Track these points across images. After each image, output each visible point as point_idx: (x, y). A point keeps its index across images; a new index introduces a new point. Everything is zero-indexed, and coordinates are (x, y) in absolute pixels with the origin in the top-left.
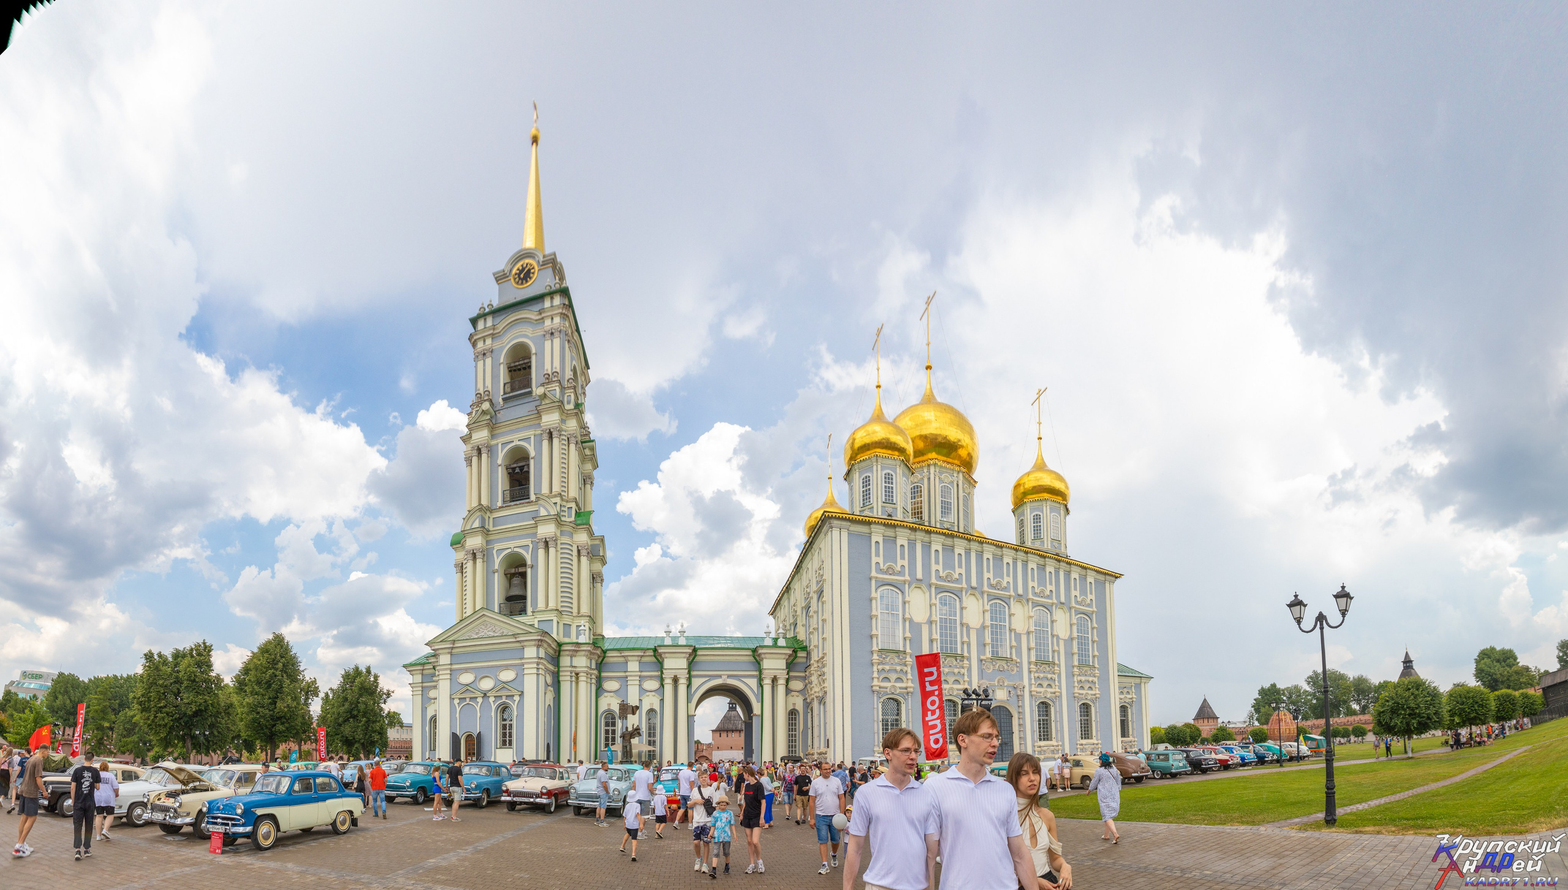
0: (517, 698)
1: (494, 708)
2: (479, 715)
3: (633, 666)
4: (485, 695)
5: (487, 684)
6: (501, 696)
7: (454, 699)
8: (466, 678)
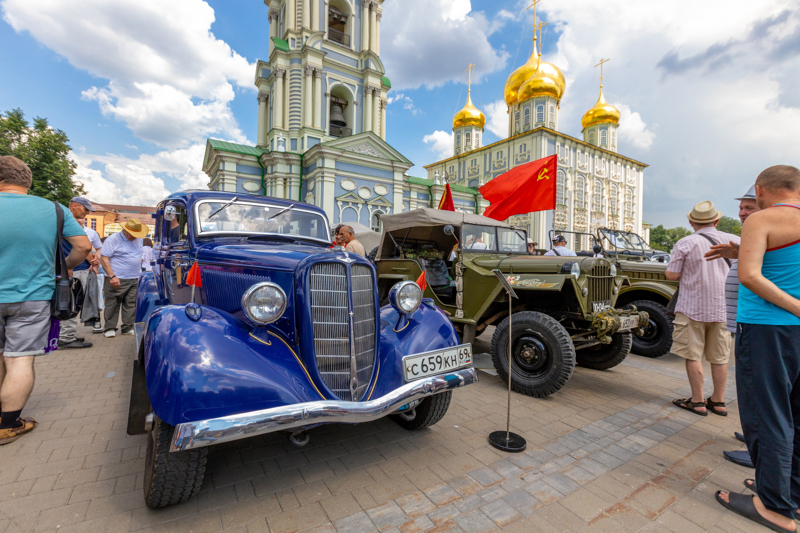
1: (371, 214)
2: (359, 218)
3: (414, 195)
4: (366, 203)
5: (365, 194)
7: (337, 201)
8: (348, 185)
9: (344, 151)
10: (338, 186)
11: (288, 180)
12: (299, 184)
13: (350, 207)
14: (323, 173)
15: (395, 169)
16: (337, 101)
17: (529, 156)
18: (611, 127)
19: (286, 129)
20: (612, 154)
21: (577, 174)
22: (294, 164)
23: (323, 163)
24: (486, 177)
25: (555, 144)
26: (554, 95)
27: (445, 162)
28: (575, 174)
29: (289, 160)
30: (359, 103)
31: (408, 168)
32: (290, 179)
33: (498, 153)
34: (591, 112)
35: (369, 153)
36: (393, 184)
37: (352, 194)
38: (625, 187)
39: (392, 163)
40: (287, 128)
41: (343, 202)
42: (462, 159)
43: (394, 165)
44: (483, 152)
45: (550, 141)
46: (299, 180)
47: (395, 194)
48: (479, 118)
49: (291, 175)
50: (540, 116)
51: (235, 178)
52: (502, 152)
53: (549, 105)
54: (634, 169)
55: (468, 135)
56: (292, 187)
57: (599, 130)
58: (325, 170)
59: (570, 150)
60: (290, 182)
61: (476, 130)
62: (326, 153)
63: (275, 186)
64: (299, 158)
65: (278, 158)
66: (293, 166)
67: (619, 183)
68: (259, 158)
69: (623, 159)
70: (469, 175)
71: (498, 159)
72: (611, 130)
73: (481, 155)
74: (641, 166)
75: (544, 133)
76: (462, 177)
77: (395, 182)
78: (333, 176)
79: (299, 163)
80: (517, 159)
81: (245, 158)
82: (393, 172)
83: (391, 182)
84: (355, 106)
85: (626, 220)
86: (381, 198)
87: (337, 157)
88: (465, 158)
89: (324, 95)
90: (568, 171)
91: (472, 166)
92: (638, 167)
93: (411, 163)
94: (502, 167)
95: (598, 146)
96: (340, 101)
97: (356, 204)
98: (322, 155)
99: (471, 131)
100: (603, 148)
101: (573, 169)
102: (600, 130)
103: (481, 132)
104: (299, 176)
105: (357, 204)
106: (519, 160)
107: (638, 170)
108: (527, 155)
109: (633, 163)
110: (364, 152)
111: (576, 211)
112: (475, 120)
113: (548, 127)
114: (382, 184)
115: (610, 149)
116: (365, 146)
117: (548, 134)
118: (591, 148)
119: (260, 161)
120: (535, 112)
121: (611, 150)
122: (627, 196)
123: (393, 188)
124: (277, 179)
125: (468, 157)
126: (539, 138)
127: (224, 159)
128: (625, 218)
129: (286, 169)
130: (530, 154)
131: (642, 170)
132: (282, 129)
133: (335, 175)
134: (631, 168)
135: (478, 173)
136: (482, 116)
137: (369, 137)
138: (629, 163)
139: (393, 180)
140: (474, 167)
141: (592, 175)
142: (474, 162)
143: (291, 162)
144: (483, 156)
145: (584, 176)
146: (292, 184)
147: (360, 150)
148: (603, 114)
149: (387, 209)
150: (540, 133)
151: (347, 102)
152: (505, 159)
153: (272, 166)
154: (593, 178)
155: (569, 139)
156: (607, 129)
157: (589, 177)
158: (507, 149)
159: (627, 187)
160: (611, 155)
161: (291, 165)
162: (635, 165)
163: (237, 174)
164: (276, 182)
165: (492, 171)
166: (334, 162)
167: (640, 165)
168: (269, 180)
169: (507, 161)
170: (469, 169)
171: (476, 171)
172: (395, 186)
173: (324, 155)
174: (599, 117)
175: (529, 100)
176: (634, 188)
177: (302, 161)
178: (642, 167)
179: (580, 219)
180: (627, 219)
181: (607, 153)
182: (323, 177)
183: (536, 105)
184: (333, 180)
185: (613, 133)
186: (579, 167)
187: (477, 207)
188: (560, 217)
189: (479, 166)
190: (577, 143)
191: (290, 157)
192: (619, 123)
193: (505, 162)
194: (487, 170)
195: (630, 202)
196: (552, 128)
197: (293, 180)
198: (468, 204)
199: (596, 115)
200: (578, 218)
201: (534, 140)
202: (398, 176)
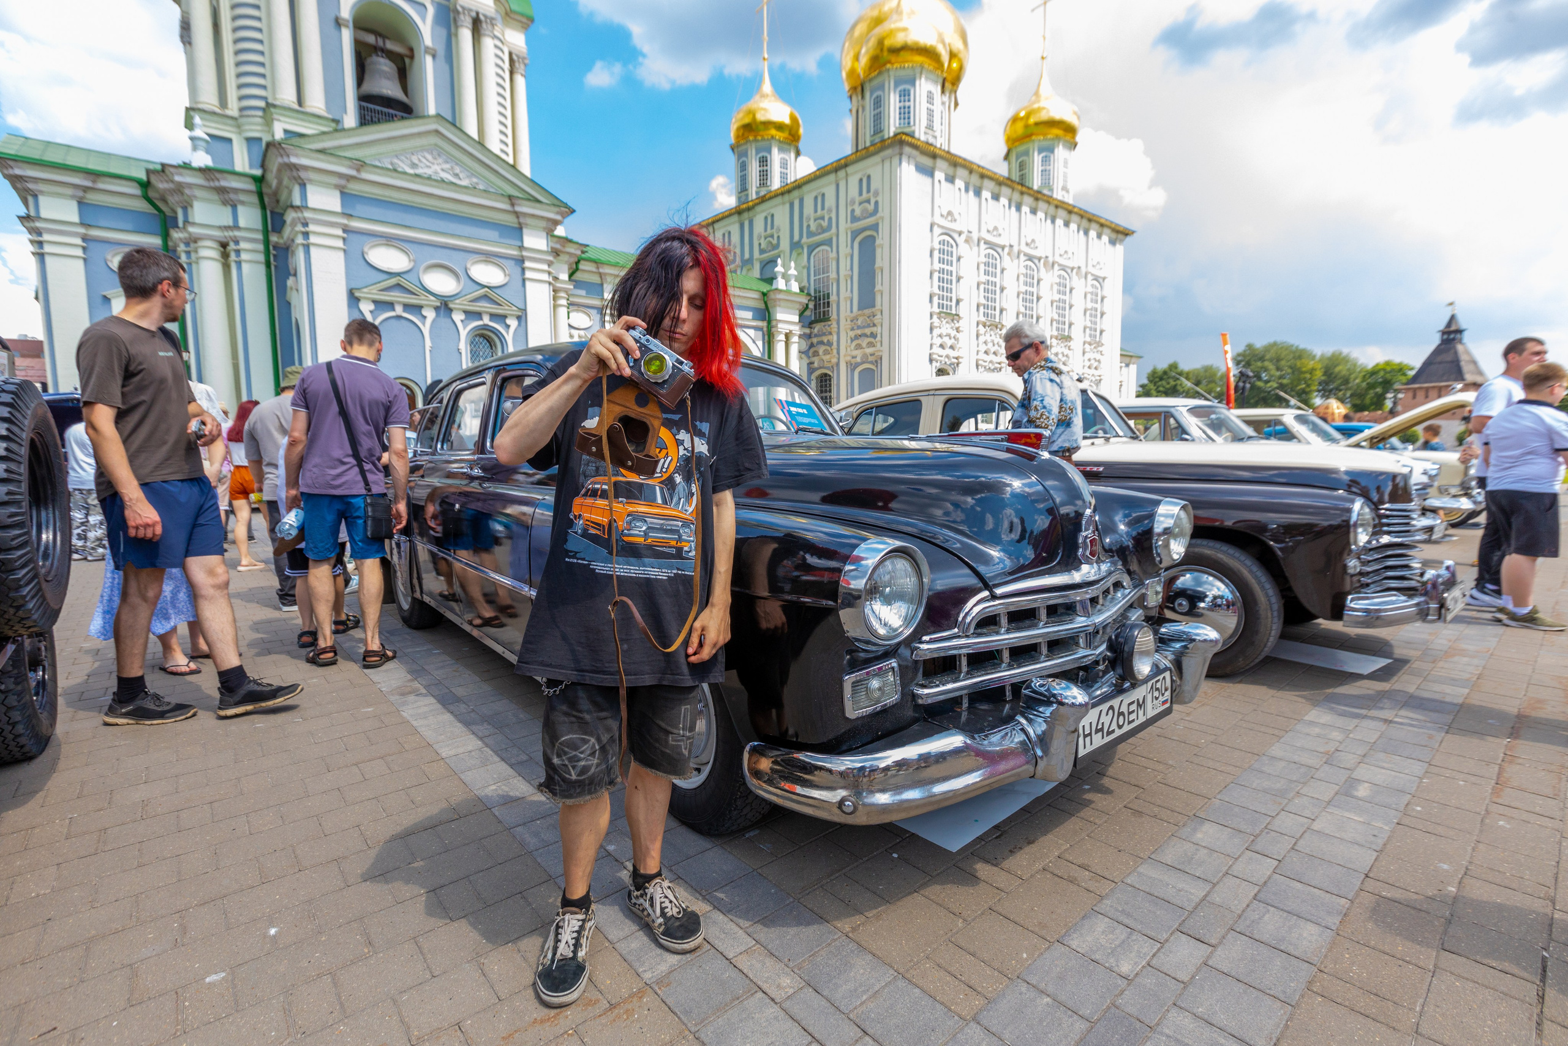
0: (513, 323)
1: (464, 333)
2: (428, 343)
4: (444, 306)
5: (441, 283)
6: (478, 315)
7: (358, 300)
9: (361, 165)
10: (356, 261)
11: (232, 246)
12: (261, 258)
13: (399, 317)
14: (306, 225)
15: (522, 220)
16: (380, 43)
17: (876, 203)
18: (1061, 146)
19: (229, 112)
20: (1060, 205)
21: (983, 246)
22: (243, 203)
23: (304, 196)
24: (794, 254)
25: (931, 174)
26: (934, 64)
27: (713, 223)
28: (978, 245)
29: (221, 191)
30: (441, 52)
31: (558, 217)
32: (237, 242)
33: (816, 198)
34: (1022, 114)
35: (444, 175)
36: (523, 261)
37: (398, 282)
38: (1086, 278)
39: (513, 205)
40: (233, 109)
41: (375, 302)
42: (746, 215)
43: (517, 209)
44: (786, 197)
45: (921, 169)
46: (261, 247)
47: (528, 284)
48: (787, 120)
49: (237, 233)
50: (905, 113)
51: (79, 241)
52: (823, 195)
53: (925, 87)
54: (1105, 238)
55: (764, 161)
56: (245, 267)
57: (1036, 154)
58: (307, 214)
59: (967, 190)
60: (238, 252)
61: (781, 150)
62: (306, 168)
63: (197, 263)
64: (251, 186)
65: (190, 186)
66: (241, 209)
67: (1072, 269)
68: (145, 185)
69: (1082, 217)
70: (762, 251)
71: (816, 211)
72: (1061, 152)
73: (784, 203)
74: (1120, 233)
75: (907, 150)
76: (747, 256)
77: (525, 253)
78: (339, 232)
79: (255, 199)
80: (853, 211)
81: (101, 186)
82: (521, 229)
83: (515, 253)
84: (429, 60)
85: (1087, 346)
86: (489, 294)
87: (343, 182)
88: (751, 213)
89: (332, 24)
90: (963, 237)
91: (766, 230)
92: (1114, 236)
93: (566, 206)
94: (824, 231)
95: (1035, 187)
96: (390, 45)
97: (417, 309)
98: (295, 174)
99: (770, 151)
100: (1046, 192)
101: (975, 236)
102: (1039, 153)
103: (793, 155)
104: (260, 236)
105: (420, 307)
106: (858, 212)
107: (1113, 242)
108: (873, 202)
109: (1102, 225)
110: (429, 172)
111: (981, 327)
112: (780, 127)
113: (923, 138)
114: (489, 258)
115: (1058, 195)
116: (429, 157)
117: (915, 152)
118: (1013, 189)
119: (151, 194)
120: (893, 102)
121: (1060, 197)
122: (1089, 296)
123: (523, 270)
124: (201, 243)
125: (758, 209)
126: (896, 160)
127: (31, 186)
128: (1084, 343)
129: (221, 216)
130: (880, 199)
131: (1121, 241)
132: (217, 110)
133: (344, 231)
134: (1099, 236)
135: (777, 246)
136: (793, 118)
137: (437, 132)
138: (1094, 225)
139: (521, 248)
140: (769, 231)
141: (1016, 249)
142: (770, 220)
143: (232, 196)
144: (787, 206)
145: (1000, 250)
146: (244, 256)
147: (414, 165)
148: (1043, 116)
149: (508, 321)
150: (897, 149)
151: (411, 50)
152: (830, 211)
153: (185, 209)
154: (1018, 257)
155: (964, 167)
156: (1052, 151)
157: (1009, 254)
158: (833, 187)
159: (1090, 277)
160: (1057, 207)
161: (234, 207)
162: (1106, 231)
163: (82, 230)
164: (196, 252)
165: (804, 240)
166: (337, 194)
167: (1118, 232)
168: (182, 247)
169: (833, 216)
170: (759, 237)
171: (775, 242)
172: (527, 264)
173: (303, 174)
174: (1037, 124)
175: (880, 73)
176: (1104, 279)
177: (261, 195)
178: (1120, 236)
179: (990, 345)
180: (1090, 344)
181: (1049, 203)
182: (306, 235)
183: (896, 86)
184: (340, 243)
185: (1066, 162)
186: (988, 231)
187: (769, 322)
188: (946, 339)
189: (779, 230)
190: (983, 176)
191: (223, 183)
192: (1078, 138)
193: (830, 219)
194: (796, 238)
195: (1096, 310)
196: (931, 140)
197: (243, 245)
198: (749, 315)
199: (1032, 121)
200: (985, 342)
201: (887, 164)
202: (535, 241)
